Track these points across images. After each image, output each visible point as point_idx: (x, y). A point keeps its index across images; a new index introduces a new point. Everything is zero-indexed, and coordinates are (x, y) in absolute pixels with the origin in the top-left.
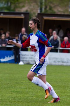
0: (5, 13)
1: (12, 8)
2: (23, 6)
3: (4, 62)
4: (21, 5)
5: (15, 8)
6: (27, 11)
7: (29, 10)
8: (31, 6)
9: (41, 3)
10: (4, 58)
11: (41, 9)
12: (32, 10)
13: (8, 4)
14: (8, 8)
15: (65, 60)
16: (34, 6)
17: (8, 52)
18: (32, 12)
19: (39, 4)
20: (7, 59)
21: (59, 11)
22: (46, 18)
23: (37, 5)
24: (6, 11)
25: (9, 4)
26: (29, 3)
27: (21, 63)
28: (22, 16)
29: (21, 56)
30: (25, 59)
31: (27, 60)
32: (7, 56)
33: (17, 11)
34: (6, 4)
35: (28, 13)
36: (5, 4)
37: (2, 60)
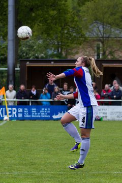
0: (55, 61)
1: (64, 55)
3: (57, 119)
4: (74, 51)
5: (66, 55)
8: (86, 51)
9: (98, 48)
10: (57, 114)
11: (98, 55)
13: (58, 50)
14: (59, 55)
16: (89, 52)
17: (62, 107)
19: (96, 48)
20: (60, 115)
21: (120, 57)
22: (105, 65)
23: (93, 50)
24: (56, 59)
25: (60, 50)
26: (83, 48)
32: (61, 112)
33: (69, 58)
34: (57, 50)
36: (54, 51)
37: (55, 117)
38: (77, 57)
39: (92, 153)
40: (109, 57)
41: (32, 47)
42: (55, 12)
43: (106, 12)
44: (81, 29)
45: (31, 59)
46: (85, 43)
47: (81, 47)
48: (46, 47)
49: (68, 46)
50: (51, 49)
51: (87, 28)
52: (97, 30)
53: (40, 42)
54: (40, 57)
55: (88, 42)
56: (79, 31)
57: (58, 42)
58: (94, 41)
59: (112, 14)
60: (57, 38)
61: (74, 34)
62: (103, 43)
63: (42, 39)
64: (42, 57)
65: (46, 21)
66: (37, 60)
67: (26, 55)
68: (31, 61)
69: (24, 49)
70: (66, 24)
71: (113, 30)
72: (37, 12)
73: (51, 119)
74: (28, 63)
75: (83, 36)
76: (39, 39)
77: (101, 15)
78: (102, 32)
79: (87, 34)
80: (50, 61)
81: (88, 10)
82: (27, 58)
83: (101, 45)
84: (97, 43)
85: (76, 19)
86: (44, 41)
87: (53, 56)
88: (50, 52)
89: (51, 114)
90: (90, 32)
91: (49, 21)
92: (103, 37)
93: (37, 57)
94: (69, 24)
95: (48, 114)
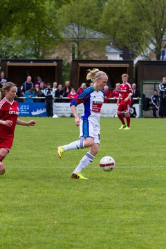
0: (34, 61)
1: (41, 54)
2: (53, 53)
3: (36, 116)
4: (50, 51)
5: (43, 54)
6: (57, 57)
7: (60, 56)
8: (62, 52)
9: (74, 49)
10: (36, 111)
11: (73, 55)
12: (63, 56)
15: (105, 112)
16: (65, 52)
18: (63, 59)
19: (71, 49)
20: (39, 112)
21: (94, 57)
22: (81, 65)
23: (69, 50)
24: (34, 58)
25: (37, 50)
26: (59, 48)
27: (55, 116)
28: (55, 64)
29: (54, 108)
30: (59, 112)
31: (62, 112)
32: (39, 109)
33: (46, 58)
34: (34, 50)
35: (62, 60)
36: (32, 51)
37: (33, 113)
38: (54, 56)
40: (84, 57)
41: (11, 47)
42: (33, 14)
43: (82, 15)
44: (57, 30)
45: (10, 58)
46: (61, 44)
47: (57, 47)
48: (24, 47)
49: (45, 46)
50: (29, 49)
51: (63, 30)
52: (73, 31)
53: (19, 42)
54: (18, 56)
55: (63, 43)
56: (55, 33)
57: (36, 43)
58: (70, 42)
59: (87, 16)
60: (35, 39)
61: (51, 35)
62: (78, 43)
63: (20, 39)
64: (21, 57)
65: (24, 23)
66: (16, 60)
67: (6, 54)
68: (11, 61)
69: (3, 48)
70: (43, 26)
71: (87, 31)
72: (17, 14)
73: (31, 115)
74: (8, 62)
75: (58, 37)
76: (18, 40)
77: (77, 18)
78: (77, 33)
79: (63, 35)
80: (29, 61)
81: (64, 13)
82: (7, 57)
83: (76, 46)
84: (72, 43)
85: (53, 21)
86: (22, 42)
87: (29, 55)
88: (28, 52)
89: (30, 111)
90: (65, 33)
91: (27, 23)
92: (78, 38)
93: (16, 57)
94: (47, 26)
95: (27, 111)
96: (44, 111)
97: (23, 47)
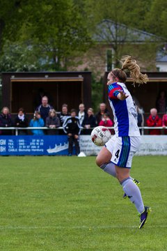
0: (51, 75)
1: (62, 65)
2: (80, 63)
3: (54, 155)
4: (76, 60)
5: (65, 66)
6: (86, 69)
7: (89, 68)
8: (92, 61)
9: (109, 56)
10: (53, 147)
12: (95, 67)
13: (55, 60)
14: (56, 66)
15: (154, 148)
16: (97, 62)
17: (59, 137)
18: (95, 72)
19: (106, 57)
20: (57, 149)
23: (103, 58)
24: (52, 71)
25: (57, 60)
26: (88, 56)
27: (82, 155)
28: (80, 78)
29: (80, 143)
30: (87, 148)
31: (92, 148)
32: (58, 145)
33: (70, 70)
34: (52, 60)
35: (90, 73)
36: (49, 61)
37: (50, 151)
38: (81, 68)
39: (101, 200)
41: (19, 55)
42: (50, 7)
43: (121, 7)
44: (85, 30)
45: (17, 71)
46: (91, 49)
47: (85, 54)
48: (38, 55)
49: (68, 53)
50: (45, 58)
51: (94, 29)
52: (108, 32)
53: (30, 48)
54: (29, 69)
55: (95, 48)
56: (82, 33)
57: (54, 49)
58: (104, 46)
59: (128, 9)
60: (52, 42)
61: (77, 37)
62: (115, 49)
63: (32, 44)
64: (33, 69)
65: (37, 21)
66: (25, 73)
67: (11, 66)
68: (17, 75)
69: (7, 58)
70: (65, 24)
71: (129, 31)
72: (26, 8)
73: (46, 153)
74: (13, 77)
75: (88, 39)
76: (28, 45)
77: (113, 12)
78: (114, 34)
79: (94, 38)
80: (43, 75)
81: (94, 4)
82: (13, 70)
83: (113, 52)
84: (107, 49)
85: (79, 16)
86: (35, 47)
87: (47, 67)
88: (43, 63)
89: (45, 147)
90: (97, 34)
91: (42, 20)
92: (115, 41)
93: (26, 69)
94: (70, 23)
95: (41, 147)
96: (66, 147)
97: (36, 55)
